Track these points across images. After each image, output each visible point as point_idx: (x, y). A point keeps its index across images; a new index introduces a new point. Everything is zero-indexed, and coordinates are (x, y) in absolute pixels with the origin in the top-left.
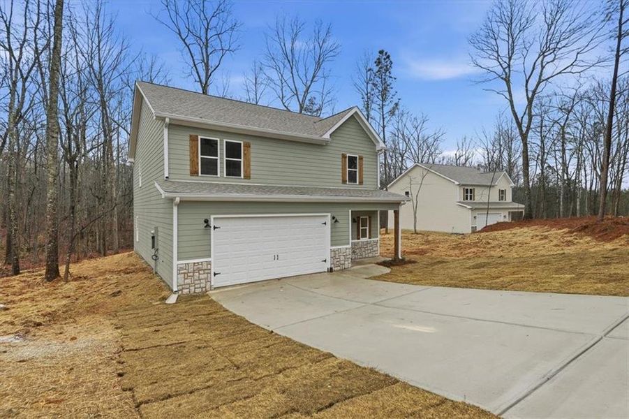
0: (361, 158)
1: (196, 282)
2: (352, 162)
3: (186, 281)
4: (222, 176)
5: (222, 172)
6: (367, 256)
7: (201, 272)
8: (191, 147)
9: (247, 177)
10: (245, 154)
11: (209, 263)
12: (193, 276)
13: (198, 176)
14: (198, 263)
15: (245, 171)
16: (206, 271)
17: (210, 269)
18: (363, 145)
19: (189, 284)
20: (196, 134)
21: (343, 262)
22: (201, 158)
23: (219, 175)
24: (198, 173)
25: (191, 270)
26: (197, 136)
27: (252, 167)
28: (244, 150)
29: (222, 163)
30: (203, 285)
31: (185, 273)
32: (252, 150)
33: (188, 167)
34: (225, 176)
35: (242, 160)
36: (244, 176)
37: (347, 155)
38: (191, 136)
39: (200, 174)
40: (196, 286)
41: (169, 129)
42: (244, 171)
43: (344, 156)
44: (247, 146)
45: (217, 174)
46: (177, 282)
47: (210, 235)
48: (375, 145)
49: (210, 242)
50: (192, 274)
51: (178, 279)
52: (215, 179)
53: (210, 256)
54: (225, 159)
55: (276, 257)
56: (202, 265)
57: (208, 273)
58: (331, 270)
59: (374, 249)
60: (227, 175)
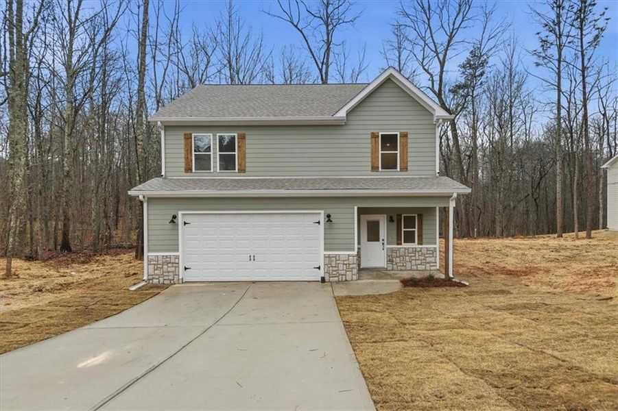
0: (404, 136)
1: (165, 274)
2: (389, 141)
3: (156, 272)
4: (215, 171)
5: (215, 167)
6: (414, 267)
7: (169, 265)
8: (186, 145)
9: (242, 170)
10: (239, 147)
11: (177, 257)
12: (162, 268)
13: (191, 172)
14: (167, 256)
15: (240, 165)
16: (174, 265)
17: (178, 263)
18: (411, 118)
19: (158, 275)
20: (190, 132)
21: (343, 272)
22: (195, 155)
23: (212, 171)
24: (191, 170)
25: (160, 262)
26: (191, 134)
27: (247, 160)
28: (239, 142)
29: (215, 158)
30: (171, 278)
31: (155, 264)
32: (247, 141)
33: (183, 165)
34: (218, 171)
35: (236, 153)
36: (239, 170)
37: (380, 134)
38: (185, 135)
39: (193, 171)
40: (165, 278)
41: (165, 130)
42: (238, 164)
43: (374, 136)
44: (242, 137)
45: (210, 170)
46: (148, 273)
47: (178, 230)
48: (432, 115)
49: (178, 237)
50: (161, 266)
51: (148, 269)
52: (208, 174)
53: (178, 251)
54: (218, 153)
55: (252, 258)
56: (170, 258)
57: (175, 267)
58: (323, 280)
59: (428, 260)
60: (220, 170)
